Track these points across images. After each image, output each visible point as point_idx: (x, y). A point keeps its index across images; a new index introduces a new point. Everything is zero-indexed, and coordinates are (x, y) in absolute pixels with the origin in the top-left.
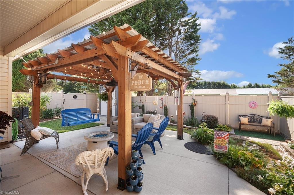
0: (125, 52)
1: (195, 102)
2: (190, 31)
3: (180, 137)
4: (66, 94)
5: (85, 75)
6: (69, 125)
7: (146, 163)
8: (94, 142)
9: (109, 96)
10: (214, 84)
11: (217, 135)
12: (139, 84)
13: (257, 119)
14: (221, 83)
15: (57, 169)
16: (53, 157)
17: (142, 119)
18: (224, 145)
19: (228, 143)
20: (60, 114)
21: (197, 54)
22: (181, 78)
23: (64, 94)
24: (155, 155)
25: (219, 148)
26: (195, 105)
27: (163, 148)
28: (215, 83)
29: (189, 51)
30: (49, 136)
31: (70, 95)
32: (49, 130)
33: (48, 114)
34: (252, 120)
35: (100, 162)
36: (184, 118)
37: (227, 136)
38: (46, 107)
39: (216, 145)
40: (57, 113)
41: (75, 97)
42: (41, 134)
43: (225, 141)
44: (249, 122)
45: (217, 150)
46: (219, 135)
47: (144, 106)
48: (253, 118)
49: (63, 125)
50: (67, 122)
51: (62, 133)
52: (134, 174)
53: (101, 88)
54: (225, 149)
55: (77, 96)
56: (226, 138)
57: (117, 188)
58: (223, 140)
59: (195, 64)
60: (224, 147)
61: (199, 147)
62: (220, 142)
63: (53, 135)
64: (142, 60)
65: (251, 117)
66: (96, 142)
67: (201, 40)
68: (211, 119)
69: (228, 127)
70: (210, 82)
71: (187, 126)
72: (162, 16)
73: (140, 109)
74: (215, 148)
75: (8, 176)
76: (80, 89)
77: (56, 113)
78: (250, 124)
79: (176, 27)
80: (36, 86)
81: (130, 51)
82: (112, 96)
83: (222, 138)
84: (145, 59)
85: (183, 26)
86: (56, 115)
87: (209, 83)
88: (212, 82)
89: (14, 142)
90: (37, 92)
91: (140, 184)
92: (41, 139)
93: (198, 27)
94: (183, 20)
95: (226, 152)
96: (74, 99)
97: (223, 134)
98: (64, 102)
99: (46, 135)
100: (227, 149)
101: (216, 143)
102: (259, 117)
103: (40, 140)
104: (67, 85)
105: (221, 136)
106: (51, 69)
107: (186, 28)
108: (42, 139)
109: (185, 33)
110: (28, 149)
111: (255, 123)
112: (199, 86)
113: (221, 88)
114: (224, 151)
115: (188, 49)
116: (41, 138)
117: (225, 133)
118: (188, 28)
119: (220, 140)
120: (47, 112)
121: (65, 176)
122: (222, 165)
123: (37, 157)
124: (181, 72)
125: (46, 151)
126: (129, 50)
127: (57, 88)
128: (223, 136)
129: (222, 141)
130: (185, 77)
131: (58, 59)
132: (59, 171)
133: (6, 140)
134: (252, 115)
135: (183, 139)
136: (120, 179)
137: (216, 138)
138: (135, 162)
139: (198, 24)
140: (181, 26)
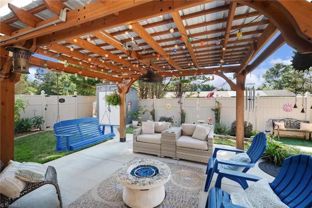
1: (220, 105)
4: (49, 96)
8: (142, 190)
9: (122, 99)
13: (294, 123)
20: (40, 125)
23: (46, 96)
26: (220, 108)
30: (39, 184)
31: (54, 99)
33: (23, 126)
34: (289, 125)
38: (19, 115)
40: (37, 123)
41: (62, 101)
44: (285, 127)
47: (154, 110)
48: (289, 122)
50: (68, 144)
53: (100, 88)
55: (64, 99)
65: (287, 122)
76: (59, 91)
77: (35, 123)
78: (287, 129)
80: (5, 78)
86: (35, 126)
90: (7, 91)
92: (23, 195)
96: (60, 103)
98: (46, 108)
102: (296, 121)
103: (21, 196)
104: (42, 86)
108: (25, 194)
111: (291, 128)
116: (21, 192)
127: (28, 91)
134: (288, 119)
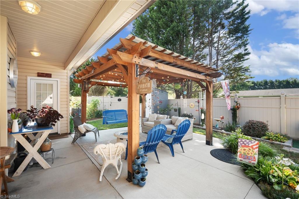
0: (132, 59)
1: (238, 105)
2: (236, 23)
3: (209, 143)
5: (118, 81)
6: (107, 123)
7: (160, 163)
8: (121, 139)
9: (143, 99)
10: (279, 83)
11: (242, 143)
12: (143, 87)
14: (291, 81)
15: (90, 156)
16: (90, 148)
17: (170, 122)
18: (251, 156)
19: (257, 154)
21: (246, 48)
22: (208, 78)
23: (111, 97)
24: (174, 157)
25: (244, 159)
26: (238, 108)
27: (184, 151)
28: (281, 81)
29: (235, 46)
30: (90, 131)
31: (115, 99)
32: (91, 127)
35: (114, 155)
36: (223, 123)
37: (256, 145)
38: (97, 108)
39: (241, 155)
41: (120, 100)
42: (85, 129)
43: (254, 151)
45: (241, 160)
46: (245, 143)
47: (180, 108)
49: (104, 123)
50: (106, 121)
51: (104, 129)
52: (138, 169)
54: (252, 160)
56: (254, 147)
57: (126, 179)
58: (250, 149)
59: (244, 60)
60: (251, 158)
61: (228, 155)
62: (246, 152)
63: (93, 130)
64: (151, 64)
66: (122, 139)
67: (250, 30)
68: (258, 126)
69: (282, 137)
70: (273, 81)
71: (226, 132)
72: (200, 12)
73: (175, 111)
74: (240, 157)
75: (60, 157)
79: (219, 21)
81: (137, 57)
82: (145, 99)
83: (249, 147)
84: (156, 63)
85: (227, 18)
87: (272, 83)
88: (276, 80)
89: (71, 134)
90: (84, 96)
91: (143, 179)
93: (246, 16)
94: (226, 11)
95: (254, 164)
96: (119, 102)
97: (250, 143)
98: (111, 104)
99: (88, 130)
100: (255, 161)
101: (241, 152)
105: (247, 145)
106: (93, 77)
107: (230, 20)
108: (87, 133)
109: (230, 26)
110: (77, 139)
112: (257, 86)
113: (291, 88)
114: (251, 162)
115: (234, 44)
117: (253, 142)
118: (232, 21)
119: (247, 149)
120: (98, 113)
121: (93, 163)
122: (247, 179)
123: (81, 146)
124: (208, 72)
125: (87, 142)
126: (135, 57)
128: (250, 145)
129: (248, 151)
130: (214, 78)
131: (94, 69)
132: (91, 158)
133: (67, 132)
135: (213, 144)
136: (129, 172)
137: (241, 146)
138: (138, 158)
139: (246, 12)
140: (225, 19)
